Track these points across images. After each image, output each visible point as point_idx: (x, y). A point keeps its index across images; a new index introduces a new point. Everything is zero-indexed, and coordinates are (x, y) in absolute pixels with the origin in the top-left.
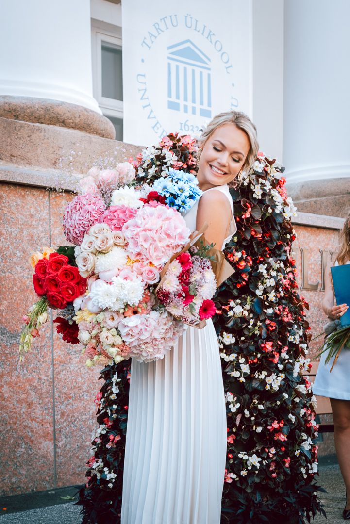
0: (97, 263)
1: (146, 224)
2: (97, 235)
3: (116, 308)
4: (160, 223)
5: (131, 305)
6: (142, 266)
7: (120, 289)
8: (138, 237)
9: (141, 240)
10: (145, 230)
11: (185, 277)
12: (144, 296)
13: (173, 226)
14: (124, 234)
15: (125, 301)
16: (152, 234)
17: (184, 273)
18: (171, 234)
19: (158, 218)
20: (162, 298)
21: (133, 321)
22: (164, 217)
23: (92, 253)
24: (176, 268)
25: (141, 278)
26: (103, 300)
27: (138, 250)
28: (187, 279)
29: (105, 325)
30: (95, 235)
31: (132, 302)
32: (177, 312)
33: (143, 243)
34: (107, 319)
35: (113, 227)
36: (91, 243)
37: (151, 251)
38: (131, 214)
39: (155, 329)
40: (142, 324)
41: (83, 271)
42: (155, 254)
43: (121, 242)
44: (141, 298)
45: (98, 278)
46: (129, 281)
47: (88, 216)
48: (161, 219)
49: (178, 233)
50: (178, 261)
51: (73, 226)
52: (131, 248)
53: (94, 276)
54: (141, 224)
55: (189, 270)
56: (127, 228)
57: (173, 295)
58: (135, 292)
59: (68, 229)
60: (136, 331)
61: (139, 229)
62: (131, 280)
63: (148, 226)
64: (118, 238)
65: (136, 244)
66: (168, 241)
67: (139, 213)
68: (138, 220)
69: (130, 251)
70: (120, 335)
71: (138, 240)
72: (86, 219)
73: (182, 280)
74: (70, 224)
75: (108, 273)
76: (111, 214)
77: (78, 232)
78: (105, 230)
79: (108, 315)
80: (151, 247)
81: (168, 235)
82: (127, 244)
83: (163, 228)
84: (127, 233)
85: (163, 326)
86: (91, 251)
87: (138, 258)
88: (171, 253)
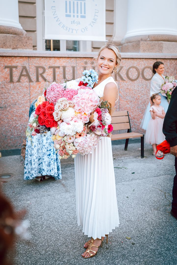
0: (63, 115)
1: (82, 97)
2: (62, 103)
3: (73, 135)
4: (88, 96)
5: (78, 133)
6: (82, 115)
7: (73, 126)
8: (79, 102)
9: (80, 104)
10: (82, 99)
11: (100, 118)
12: (84, 128)
13: (94, 97)
14: (73, 102)
15: (76, 131)
16: (85, 101)
17: (100, 116)
18: (93, 101)
19: (87, 94)
20: (92, 129)
21: (80, 140)
22: (89, 93)
23: (60, 110)
24: (96, 115)
25: (81, 121)
26: (66, 132)
27: (79, 108)
28: (101, 119)
29: (67, 142)
30: (61, 103)
31: (79, 131)
32: (99, 133)
33: (81, 105)
34: (68, 139)
35: (68, 98)
36: (59, 106)
37: (85, 108)
38: (75, 92)
39: (90, 142)
40: (84, 140)
41: (56, 119)
42: (87, 109)
43: (72, 105)
44: (83, 130)
45: (63, 121)
46: (77, 123)
47: (58, 93)
48: (88, 94)
49: (95, 100)
50: (96, 112)
51: (51, 98)
52: (76, 107)
53: (61, 120)
54: (80, 97)
55: (101, 115)
56: (74, 98)
57: (97, 127)
58: (80, 127)
59: (49, 99)
60: (82, 144)
61: (79, 99)
62: (78, 122)
63: (83, 97)
64: (70, 104)
65: (79, 105)
66: (91, 104)
67: (79, 92)
68: (79, 95)
69: (76, 108)
70: (74, 146)
71: (79, 104)
72: (57, 94)
73: (99, 120)
74: (50, 97)
75: (68, 119)
76: (66, 92)
77: (53, 100)
78: (65, 101)
79: (68, 138)
80: (85, 107)
81: (91, 101)
82: (74, 106)
83: (90, 98)
84: (74, 101)
85: (93, 140)
86: (59, 110)
87: (79, 111)
88: (93, 108)
